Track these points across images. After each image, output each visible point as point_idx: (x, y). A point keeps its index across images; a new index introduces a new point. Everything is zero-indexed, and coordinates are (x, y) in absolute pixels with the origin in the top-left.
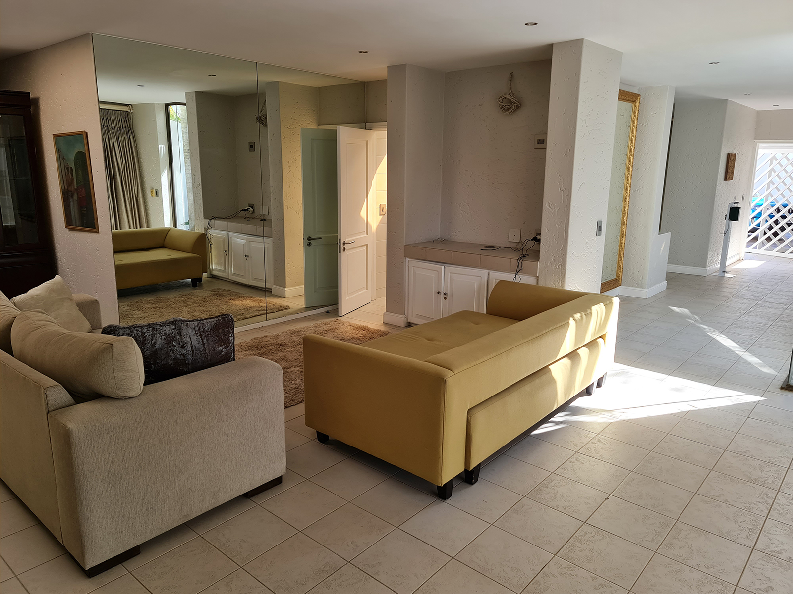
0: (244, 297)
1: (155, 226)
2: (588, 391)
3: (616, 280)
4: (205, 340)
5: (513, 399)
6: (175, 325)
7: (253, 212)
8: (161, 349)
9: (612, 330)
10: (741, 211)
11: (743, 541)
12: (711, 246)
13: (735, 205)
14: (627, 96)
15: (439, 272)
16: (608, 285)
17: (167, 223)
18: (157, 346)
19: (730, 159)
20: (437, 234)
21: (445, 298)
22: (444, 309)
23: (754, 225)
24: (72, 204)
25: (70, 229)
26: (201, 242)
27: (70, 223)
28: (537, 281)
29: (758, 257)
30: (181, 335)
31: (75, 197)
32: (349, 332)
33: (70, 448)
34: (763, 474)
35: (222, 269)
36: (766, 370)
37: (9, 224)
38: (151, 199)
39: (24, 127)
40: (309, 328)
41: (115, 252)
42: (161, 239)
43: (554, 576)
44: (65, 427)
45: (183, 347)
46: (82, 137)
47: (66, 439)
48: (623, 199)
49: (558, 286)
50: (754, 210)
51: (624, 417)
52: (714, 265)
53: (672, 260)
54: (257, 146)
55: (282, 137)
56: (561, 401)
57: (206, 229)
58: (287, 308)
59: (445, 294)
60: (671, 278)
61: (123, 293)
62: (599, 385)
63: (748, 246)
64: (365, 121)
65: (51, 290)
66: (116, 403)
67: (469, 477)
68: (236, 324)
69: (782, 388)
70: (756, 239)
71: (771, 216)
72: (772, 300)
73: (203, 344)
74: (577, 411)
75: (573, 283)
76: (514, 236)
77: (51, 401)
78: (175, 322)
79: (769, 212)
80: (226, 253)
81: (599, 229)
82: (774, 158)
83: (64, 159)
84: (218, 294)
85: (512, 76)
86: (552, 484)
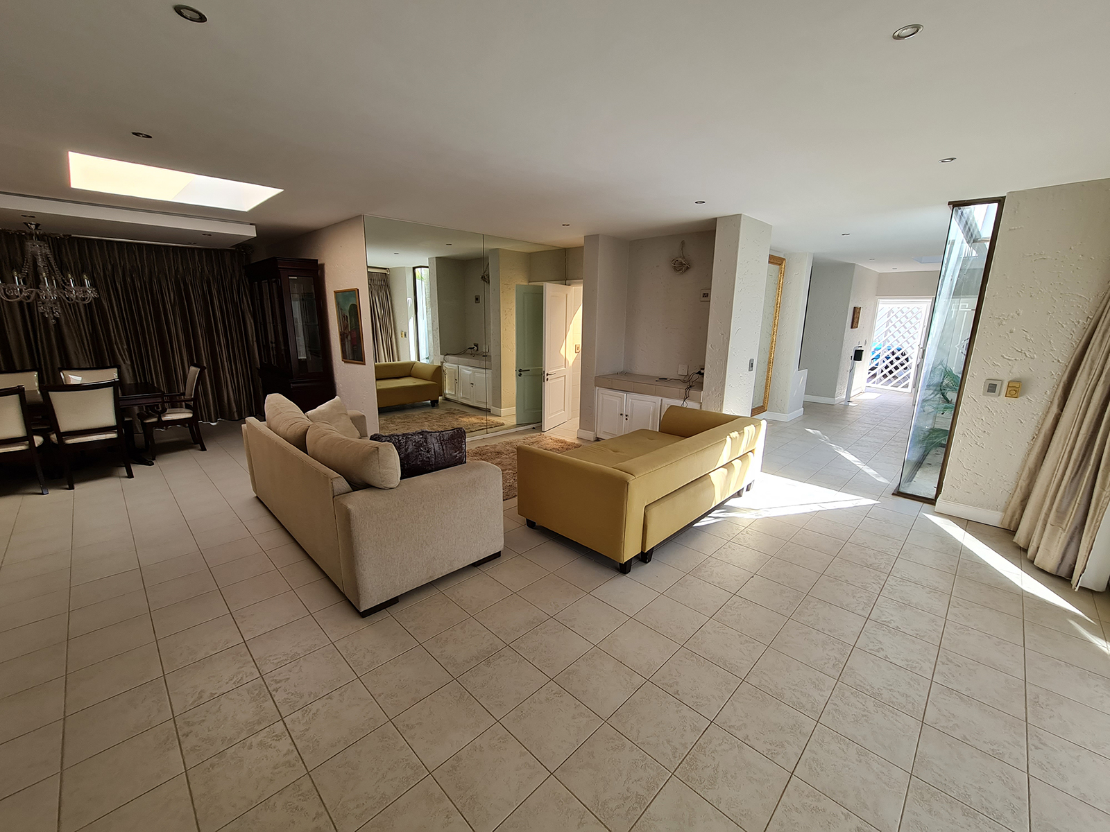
0: (470, 416)
1: (404, 360)
2: (739, 494)
3: (762, 406)
4: (444, 447)
5: (680, 498)
6: (422, 435)
7: (477, 350)
8: (412, 453)
9: (759, 446)
10: (864, 352)
11: (859, 612)
12: (839, 381)
13: (859, 349)
14: (775, 260)
15: (622, 398)
16: (757, 411)
17: (413, 358)
18: (409, 451)
19: (856, 311)
20: (621, 368)
21: (627, 419)
22: (626, 428)
23: (873, 365)
24: (346, 343)
25: (345, 362)
26: (438, 373)
27: (345, 358)
28: (701, 406)
29: (875, 391)
30: (426, 443)
31: (349, 338)
32: (551, 445)
33: (350, 523)
34: (877, 561)
35: (454, 393)
36: (881, 480)
37: (302, 358)
38: (401, 339)
39: (313, 286)
40: (519, 440)
41: (377, 380)
42: (408, 370)
43: (709, 633)
44: (346, 507)
45: (428, 452)
46: (354, 293)
47: (347, 515)
48: (770, 342)
49: (717, 411)
50: (874, 352)
51: (767, 515)
52: (841, 396)
53: (808, 391)
54: (481, 299)
55: (501, 292)
56: (718, 501)
57: (442, 363)
58: (503, 424)
59: (626, 416)
60: (807, 406)
61: (382, 411)
62: (748, 490)
63: (868, 382)
64: (565, 278)
65: (333, 407)
66: (381, 491)
67: (644, 557)
68: (467, 434)
69: (893, 494)
70: (875, 375)
71: (888, 358)
72: (887, 425)
73: (443, 450)
74: (730, 509)
75: (728, 409)
76: (682, 371)
77: (336, 488)
78: (422, 433)
79: (886, 355)
80: (457, 381)
81: (752, 365)
82: (891, 311)
83: (341, 309)
84: (450, 413)
85: (683, 243)
86: (710, 565)
